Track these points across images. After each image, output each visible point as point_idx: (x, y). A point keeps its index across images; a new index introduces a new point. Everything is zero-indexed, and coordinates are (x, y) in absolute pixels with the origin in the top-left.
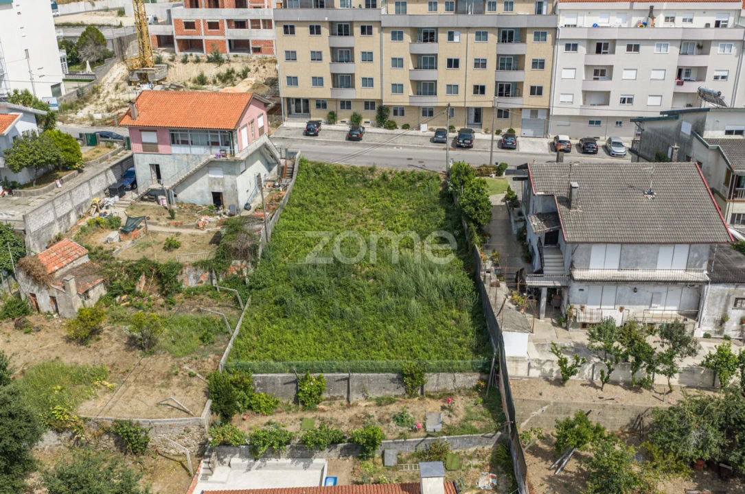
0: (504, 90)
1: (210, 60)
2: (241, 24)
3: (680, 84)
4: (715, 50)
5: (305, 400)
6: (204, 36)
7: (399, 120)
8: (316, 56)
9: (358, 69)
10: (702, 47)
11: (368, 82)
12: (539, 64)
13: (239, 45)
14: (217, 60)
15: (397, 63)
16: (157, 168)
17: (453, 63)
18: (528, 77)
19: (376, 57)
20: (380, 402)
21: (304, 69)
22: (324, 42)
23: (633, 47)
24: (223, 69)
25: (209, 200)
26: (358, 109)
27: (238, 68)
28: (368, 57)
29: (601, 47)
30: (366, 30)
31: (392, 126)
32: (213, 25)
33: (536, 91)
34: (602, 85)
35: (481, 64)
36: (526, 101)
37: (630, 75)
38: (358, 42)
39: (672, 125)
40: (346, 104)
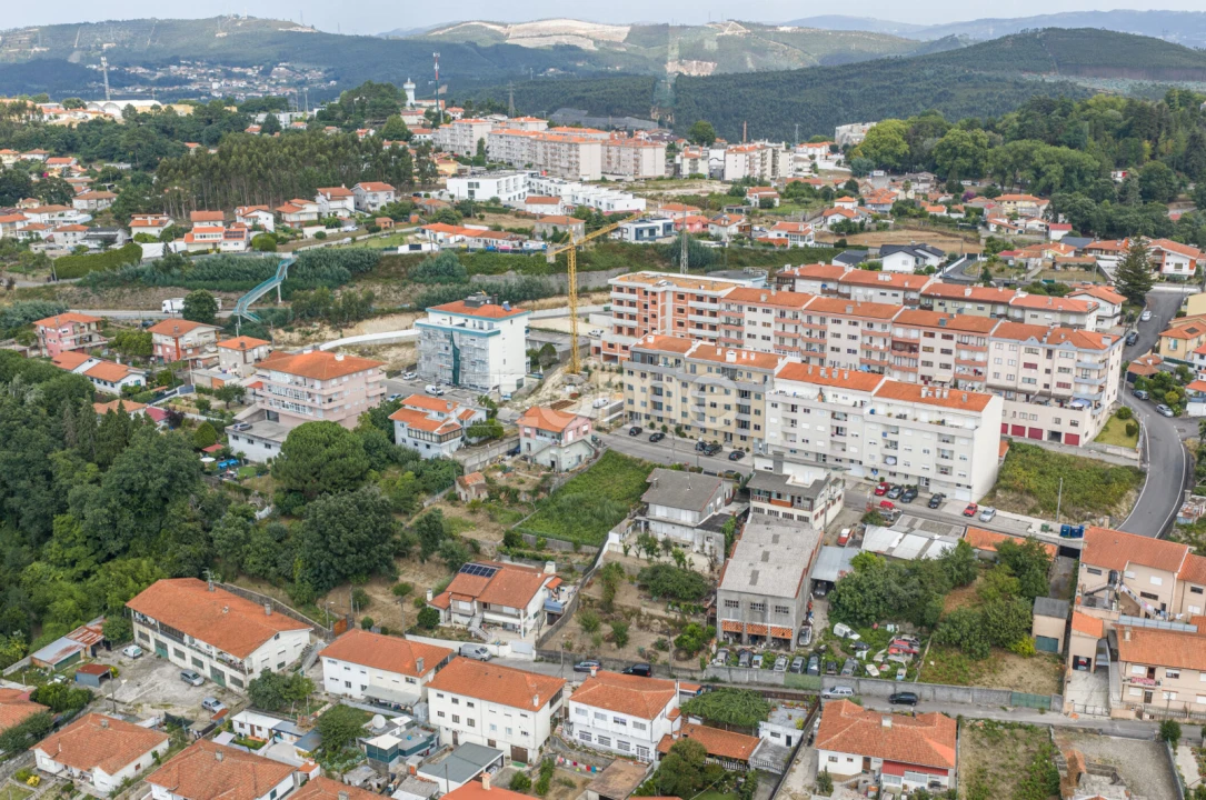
0: (741, 424)
4: (850, 418)
5: (537, 547)
6: (618, 353)
7: (688, 433)
8: (644, 390)
9: (665, 401)
10: (846, 417)
11: (670, 409)
12: (758, 412)
15: (685, 400)
16: (529, 445)
17: (713, 405)
18: (753, 419)
19: (674, 395)
21: (637, 396)
22: (649, 382)
23: (807, 410)
25: (549, 464)
26: (666, 423)
28: (670, 394)
29: (794, 408)
30: (670, 380)
31: (684, 436)
33: (757, 428)
34: (792, 430)
35: (728, 408)
36: (753, 433)
37: (805, 426)
38: (665, 385)
40: (660, 419)
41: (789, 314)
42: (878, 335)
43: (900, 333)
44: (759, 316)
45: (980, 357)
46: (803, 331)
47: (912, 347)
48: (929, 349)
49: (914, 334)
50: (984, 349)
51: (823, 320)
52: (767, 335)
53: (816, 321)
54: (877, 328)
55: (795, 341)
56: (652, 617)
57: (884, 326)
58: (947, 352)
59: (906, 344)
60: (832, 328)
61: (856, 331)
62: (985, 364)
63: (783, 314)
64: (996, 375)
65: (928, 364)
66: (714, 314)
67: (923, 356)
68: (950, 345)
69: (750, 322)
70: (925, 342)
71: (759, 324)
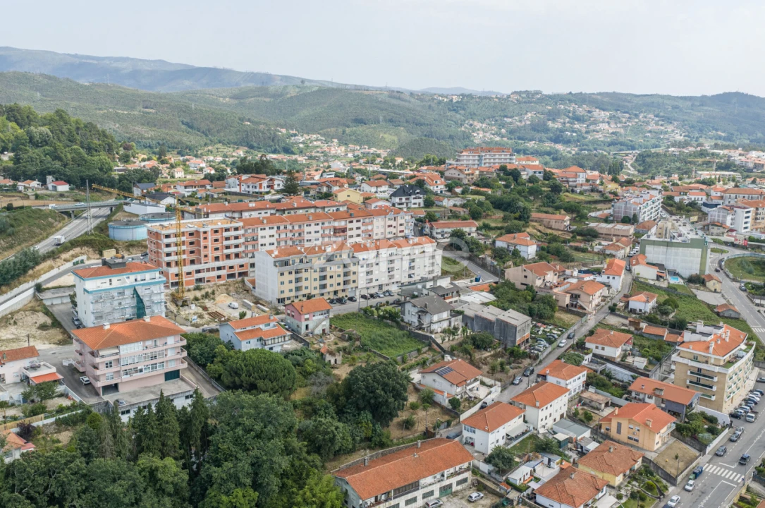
0: (345, 283)
1: (195, 289)
2: (198, 271)
3: (389, 272)
4: (396, 261)
5: (404, 361)
8: (290, 282)
9: (304, 284)
10: (392, 261)
11: (306, 288)
12: (354, 273)
13: (200, 280)
14: (198, 288)
15: (315, 280)
16: (307, 326)
17: (331, 277)
18: (351, 277)
19: (309, 279)
20: (416, 357)
21: (287, 287)
22: (293, 277)
23: (377, 264)
24: (203, 292)
26: (301, 298)
27: (210, 291)
28: (306, 279)
30: (306, 270)
32: (189, 273)
33: (354, 281)
34: (370, 277)
35: (339, 276)
36: (352, 285)
37: (377, 272)
38: (304, 275)
39: (414, 286)
41: (282, 228)
42: (327, 228)
43: (336, 224)
44: (267, 232)
45: (370, 228)
46: (290, 235)
47: (344, 230)
48: (351, 229)
49: (342, 224)
50: (371, 223)
51: (300, 226)
52: (272, 242)
53: (296, 228)
54: (326, 224)
55: (286, 242)
56: (486, 358)
57: (330, 223)
58: (358, 228)
59: (340, 229)
60: (307, 229)
61: (318, 228)
62: (372, 230)
63: (278, 228)
64: (377, 234)
65: (352, 236)
66: (236, 238)
67: (349, 233)
68: (359, 224)
69: (262, 237)
70: (349, 226)
71: (267, 237)
